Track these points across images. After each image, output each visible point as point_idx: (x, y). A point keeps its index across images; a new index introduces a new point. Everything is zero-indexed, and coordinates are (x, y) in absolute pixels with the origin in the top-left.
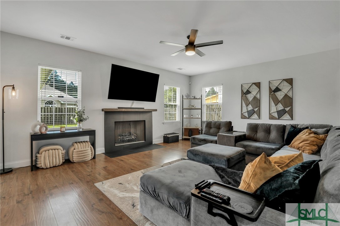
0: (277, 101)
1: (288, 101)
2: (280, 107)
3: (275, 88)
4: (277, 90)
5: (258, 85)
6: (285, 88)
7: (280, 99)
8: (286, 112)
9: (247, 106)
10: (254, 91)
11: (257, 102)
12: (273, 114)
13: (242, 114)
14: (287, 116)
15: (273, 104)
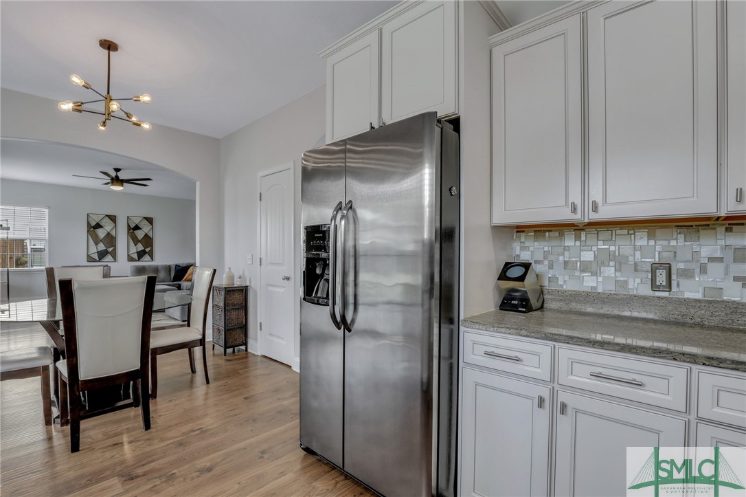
0: (136, 241)
1: (148, 241)
2: (140, 247)
3: (134, 225)
4: (137, 228)
5: (113, 219)
6: (146, 228)
7: (140, 239)
8: (146, 253)
9: (96, 244)
10: (108, 227)
11: (111, 240)
12: (133, 256)
13: (88, 256)
14: (147, 257)
15: (132, 243)
